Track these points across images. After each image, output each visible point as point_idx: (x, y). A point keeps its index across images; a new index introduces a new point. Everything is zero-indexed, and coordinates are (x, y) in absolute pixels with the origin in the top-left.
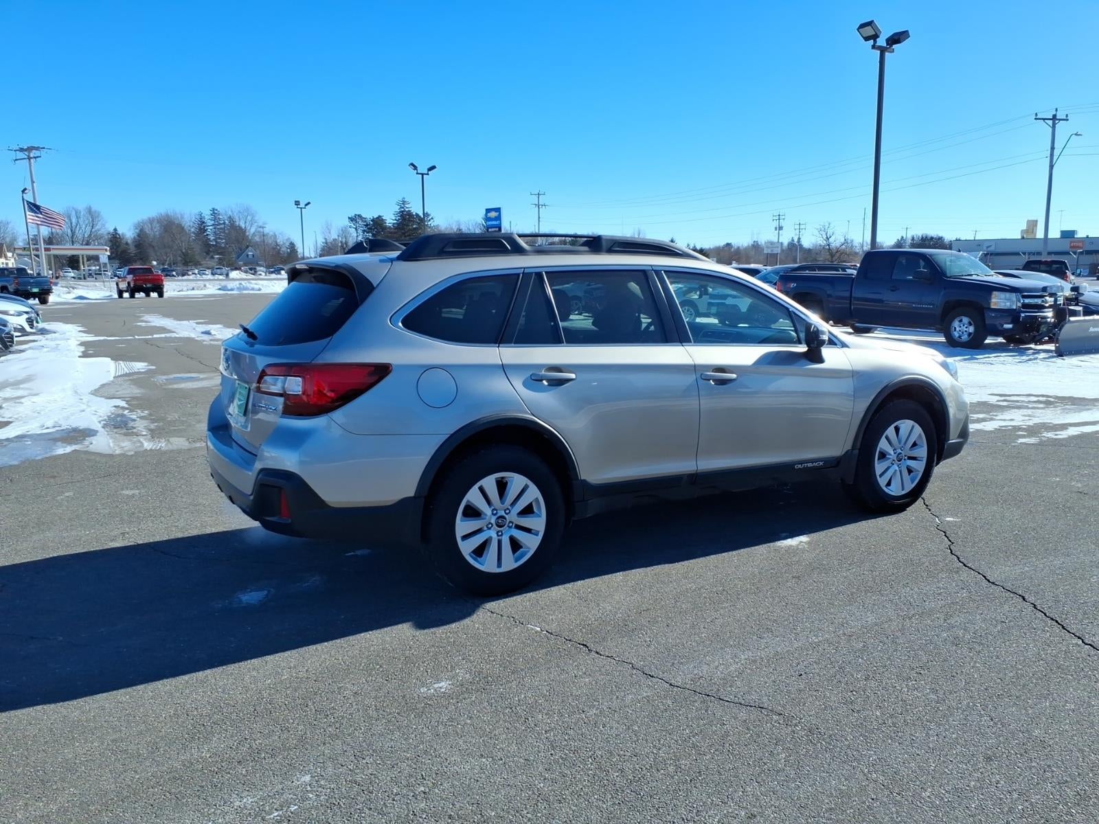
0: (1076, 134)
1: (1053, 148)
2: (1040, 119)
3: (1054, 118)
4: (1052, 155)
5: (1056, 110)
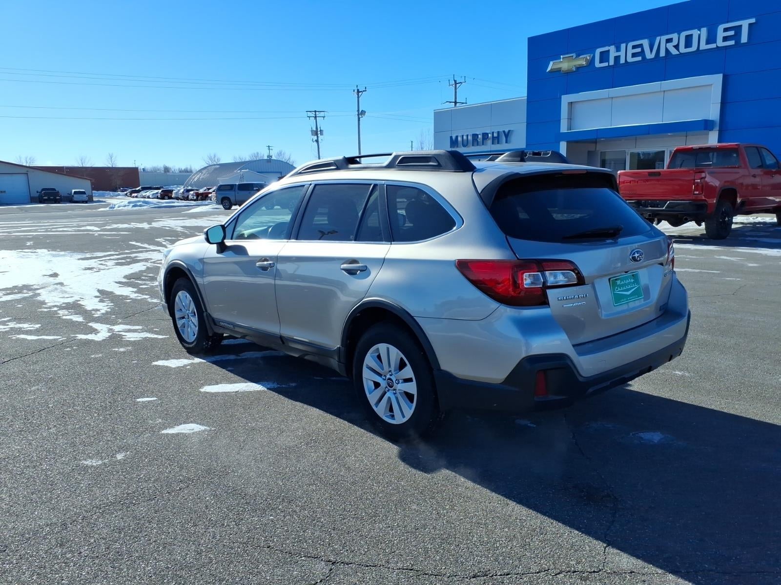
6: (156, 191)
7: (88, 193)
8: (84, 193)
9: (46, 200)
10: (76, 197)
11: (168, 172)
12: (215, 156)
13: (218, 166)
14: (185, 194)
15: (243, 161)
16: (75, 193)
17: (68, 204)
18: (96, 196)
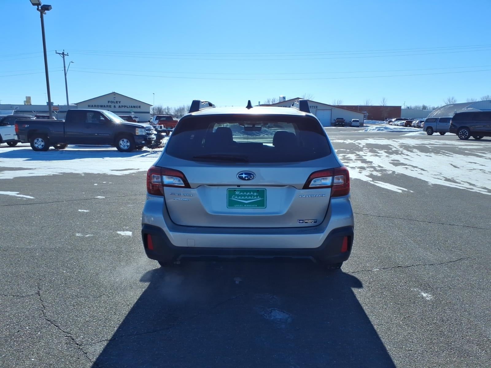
0: (72, 62)
1: (65, 67)
2: (58, 53)
3: (63, 54)
4: (65, 70)
5: (64, 50)
6: (403, 121)
7: (361, 121)
8: (358, 121)
9: (337, 124)
10: (354, 124)
11: (425, 109)
12: (453, 99)
13: (452, 106)
14: (419, 124)
15: (474, 101)
16: (353, 121)
17: (348, 128)
18: (365, 123)
